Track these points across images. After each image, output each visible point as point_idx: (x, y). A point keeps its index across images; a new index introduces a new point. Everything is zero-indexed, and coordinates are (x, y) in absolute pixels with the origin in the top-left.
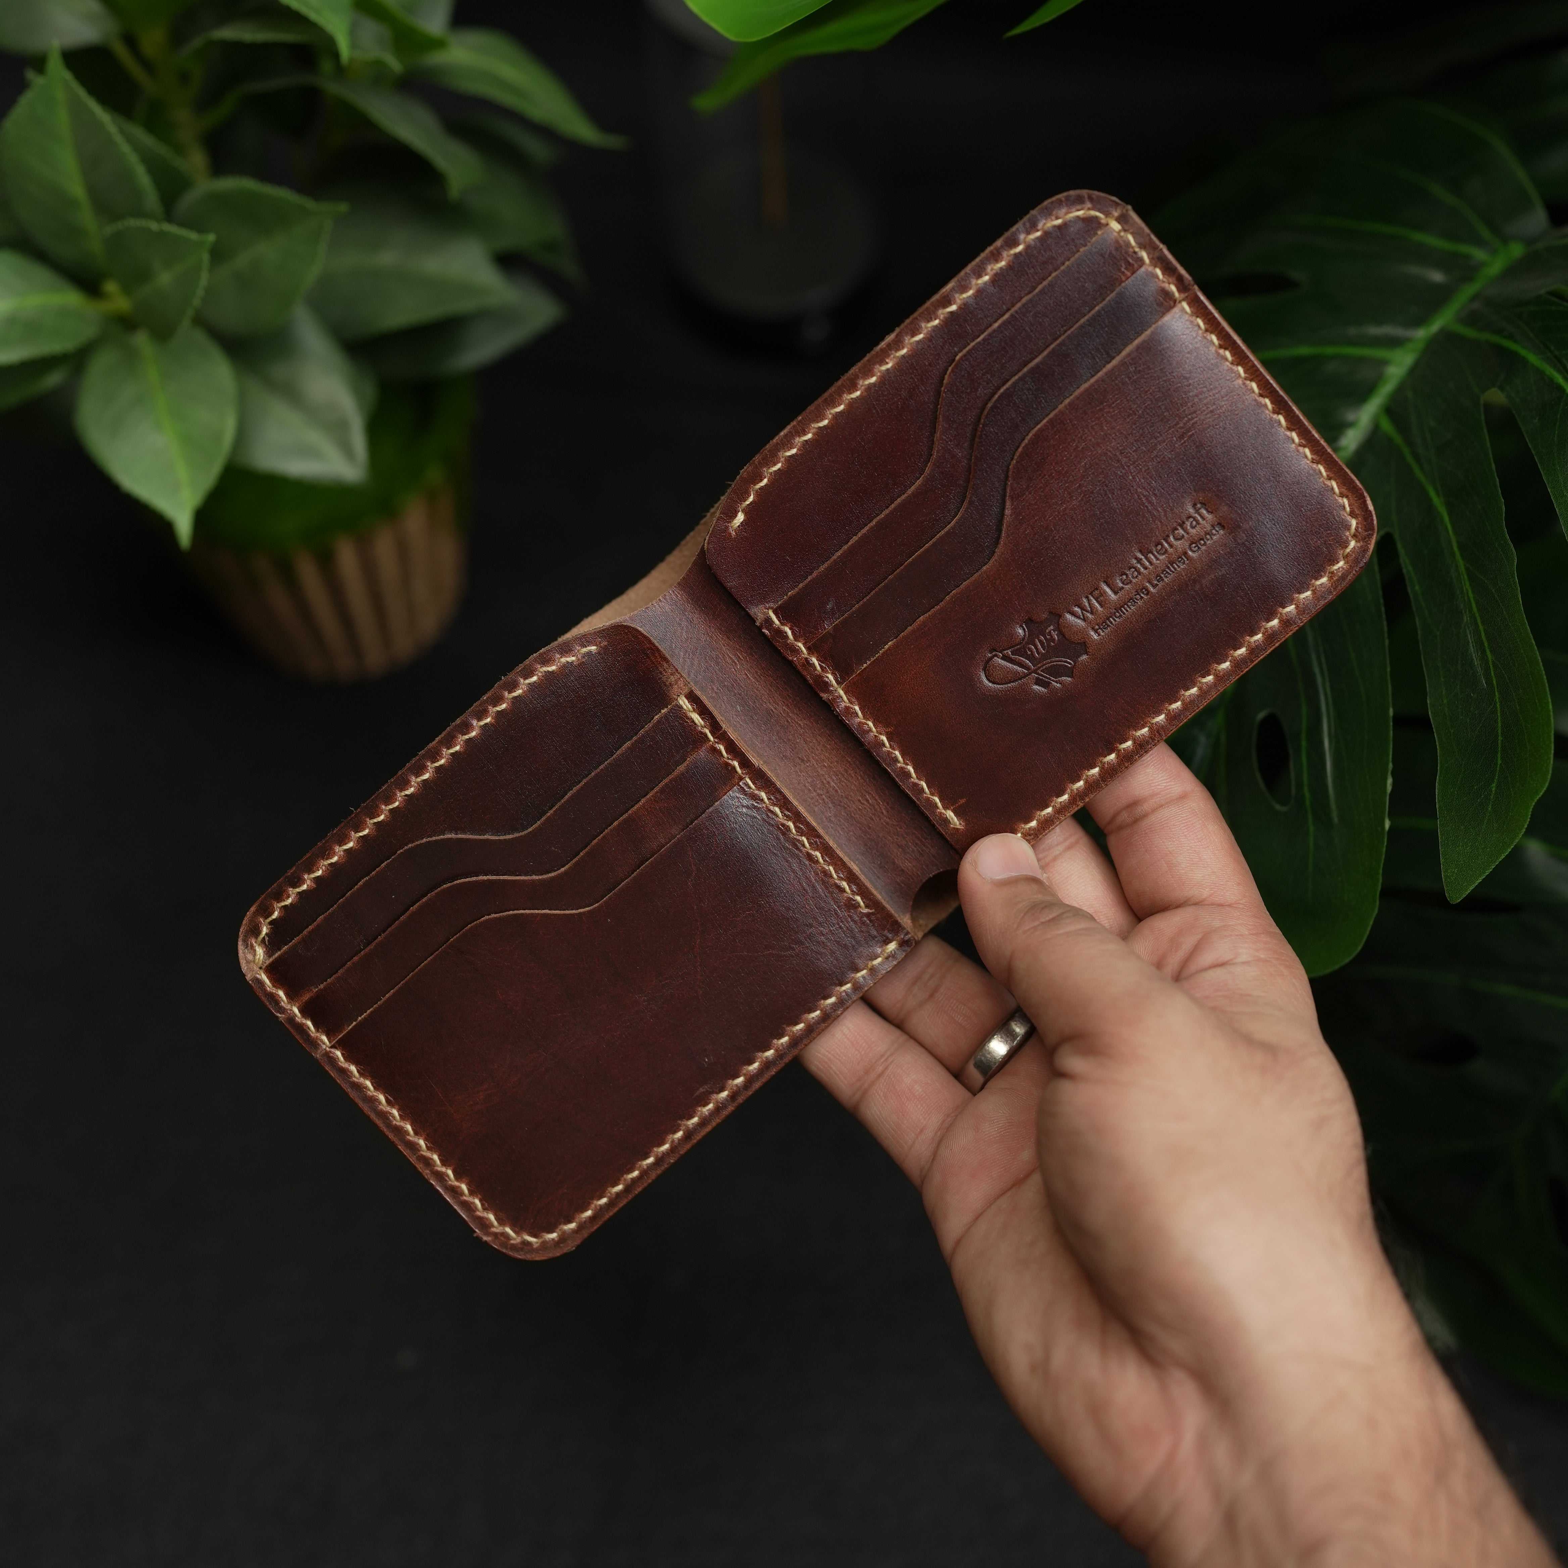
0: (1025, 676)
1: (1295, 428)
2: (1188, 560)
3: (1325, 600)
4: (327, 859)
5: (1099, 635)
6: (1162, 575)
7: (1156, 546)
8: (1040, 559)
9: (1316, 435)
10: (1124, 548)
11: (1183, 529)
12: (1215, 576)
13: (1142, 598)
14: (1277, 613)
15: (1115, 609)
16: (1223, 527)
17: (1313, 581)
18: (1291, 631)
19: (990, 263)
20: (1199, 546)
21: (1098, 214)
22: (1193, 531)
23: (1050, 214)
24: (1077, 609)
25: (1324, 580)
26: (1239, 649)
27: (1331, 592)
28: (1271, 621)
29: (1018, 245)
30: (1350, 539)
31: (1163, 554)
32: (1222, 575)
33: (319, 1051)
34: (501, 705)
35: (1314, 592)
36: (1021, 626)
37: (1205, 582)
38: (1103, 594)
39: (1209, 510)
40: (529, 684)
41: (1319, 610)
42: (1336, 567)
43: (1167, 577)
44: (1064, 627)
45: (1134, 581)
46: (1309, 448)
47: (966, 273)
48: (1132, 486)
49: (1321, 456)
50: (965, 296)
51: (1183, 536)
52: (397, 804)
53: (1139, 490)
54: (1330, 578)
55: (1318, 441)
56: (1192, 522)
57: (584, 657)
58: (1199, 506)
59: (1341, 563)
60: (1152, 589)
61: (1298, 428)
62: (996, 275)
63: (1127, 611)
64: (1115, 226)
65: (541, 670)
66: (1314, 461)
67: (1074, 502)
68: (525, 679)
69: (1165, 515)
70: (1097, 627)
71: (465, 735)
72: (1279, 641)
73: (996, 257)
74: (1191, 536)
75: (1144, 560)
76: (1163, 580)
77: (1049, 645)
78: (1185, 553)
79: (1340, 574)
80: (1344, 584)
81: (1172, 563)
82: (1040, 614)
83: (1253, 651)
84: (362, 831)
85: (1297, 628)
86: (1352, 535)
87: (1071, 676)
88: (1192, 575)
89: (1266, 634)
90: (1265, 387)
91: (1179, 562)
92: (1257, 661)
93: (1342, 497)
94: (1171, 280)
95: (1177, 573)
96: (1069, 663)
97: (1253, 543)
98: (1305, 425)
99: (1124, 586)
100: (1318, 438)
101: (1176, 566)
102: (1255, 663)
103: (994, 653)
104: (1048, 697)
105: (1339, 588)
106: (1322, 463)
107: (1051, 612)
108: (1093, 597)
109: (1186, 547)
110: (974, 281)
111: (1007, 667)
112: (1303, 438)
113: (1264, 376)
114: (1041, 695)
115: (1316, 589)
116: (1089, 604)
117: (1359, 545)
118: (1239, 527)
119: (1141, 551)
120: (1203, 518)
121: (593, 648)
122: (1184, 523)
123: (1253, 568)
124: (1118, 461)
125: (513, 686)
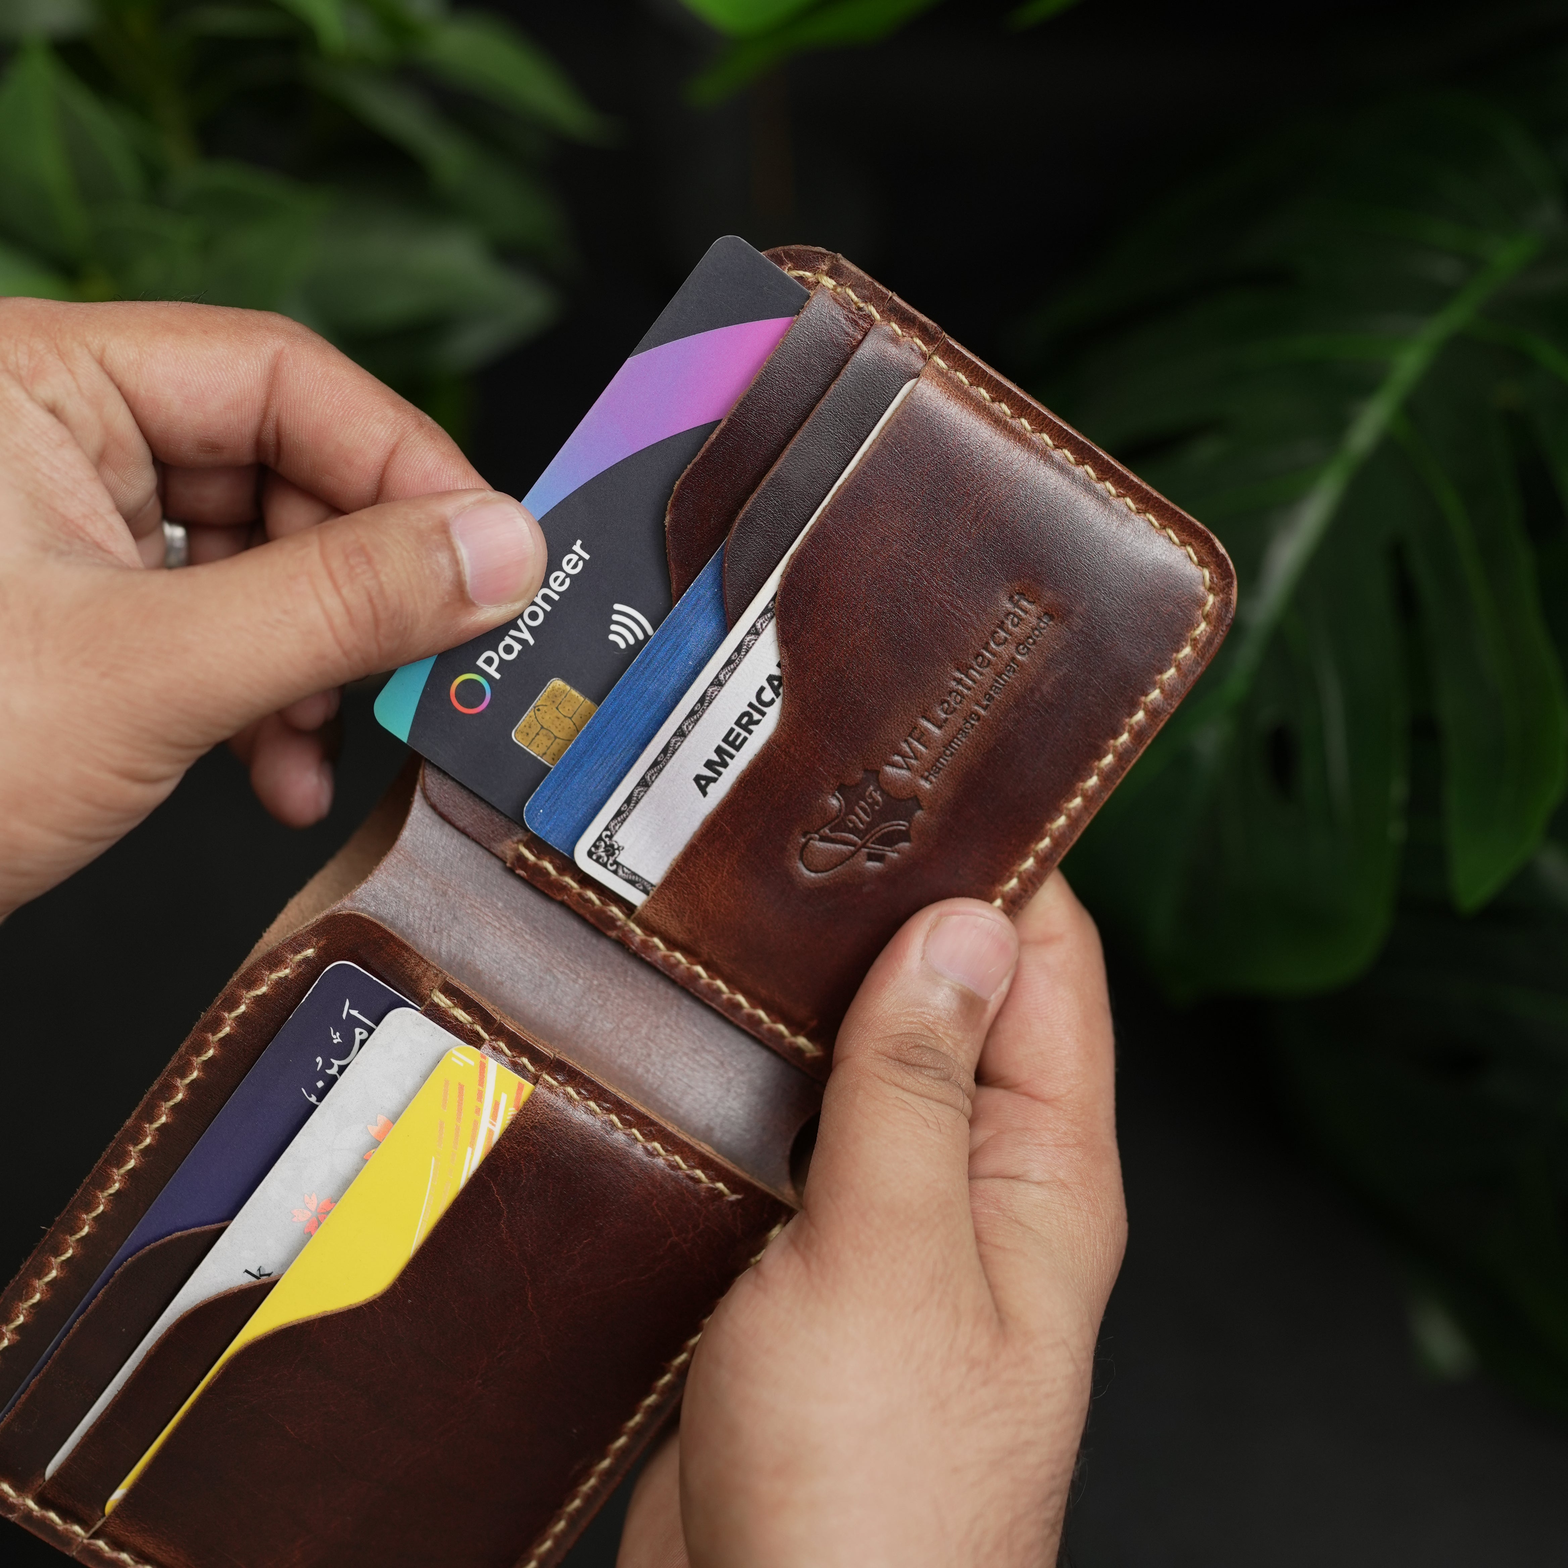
0: (853, 854)
1: (1108, 477)
2: (1018, 666)
3: (1193, 674)
4: (26, 1300)
5: (931, 782)
6: (992, 692)
7: (976, 658)
8: (837, 709)
9: (1135, 480)
10: (938, 671)
11: (1003, 630)
12: (1056, 678)
13: (973, 725)
14: (1139, 705)
15: (944, 747)
16: (1052, 618)
17: (1175, 655)
18: (1162, 721)
20: (1028, 646)
21: (803, 273)
22: (1017, 630)
24: (897, 758)
25: (1187, 651)
26: (1104, 756)
27: (1198, 663)
28: (1134, 715)
30: (1206, 593)
31: (986, 667)
32: (1064, 675)
33: (74, 1547)
34: (206, 1052)
35: (1178, 668)
36: (834, 795)
37: (1045, 688)
38: (925, 732)
39: (1030, 599)
40: (237, 1017)
41: (1190, 688)
42: (1198, 632)
43: (997, 693)
44: (887, 783)
45: (958, 707)
46: (1130, 497)
48: (930, 594)
49: (1147, 503)
51: (1006, 639)
52: (101, 1208)
53: (940, 596)
54: (1194, 647)
55: (1140, 486)
56: (1012, 620)
57: (300, 966)
58: (1016, 597)
59: (1203, 626)
61: (1112, 476)
63: (958, 745)
64: (829, 282)
65: (248, 996)
66: (1140, 511)
68: (230, 1012)
69: (978, 619)
70: (926, 774)
71: (169, 1101)
72: (1150, 737)
74: (1016, 637)
75: (965, 679)
76: (993, 698)
77: (873, 810)
78: (1013, 659)
79: (1204, 639)
80: (1212, 650)
81: (1000, 675)
82: (852, 775)
83: (1122, 757)
84: (64, 1253)
85: (1168, 716)
86: (1208, 587)
88: (1027, 684)
89: (1133, 731)
90: (1059, 436)
91: (1008, 671)
92: (1129, 768)
93: (1185, 546)
94: (911, 332)
95: (1009, 686)
96: (902, 825)
97: (1093, 627)
98: (1119, 470)
99: (948, 716)
100: (1139, 483)
101: (1006, 678)
102: (1127, 770)
103: (808, 836)
104: (886, 872)
105: (1207, 655)
106: (1150, 511)
107: (866, 770)
108: (914, 739)
109: (1012, 652)
111: (828, 849)
112: (1120, 487)
113: (1055, 422)
114: (877, 873)
115: (1179, 663)
116: (910, 748)
117: (1219, 599)
118: (1071, 612)
119: (958, 670)
120: (1026, 612)
121: (310, 952)
122: (1003, 622)
123: (1100, 657)
124: (906, 566)
125: (216, 1024)
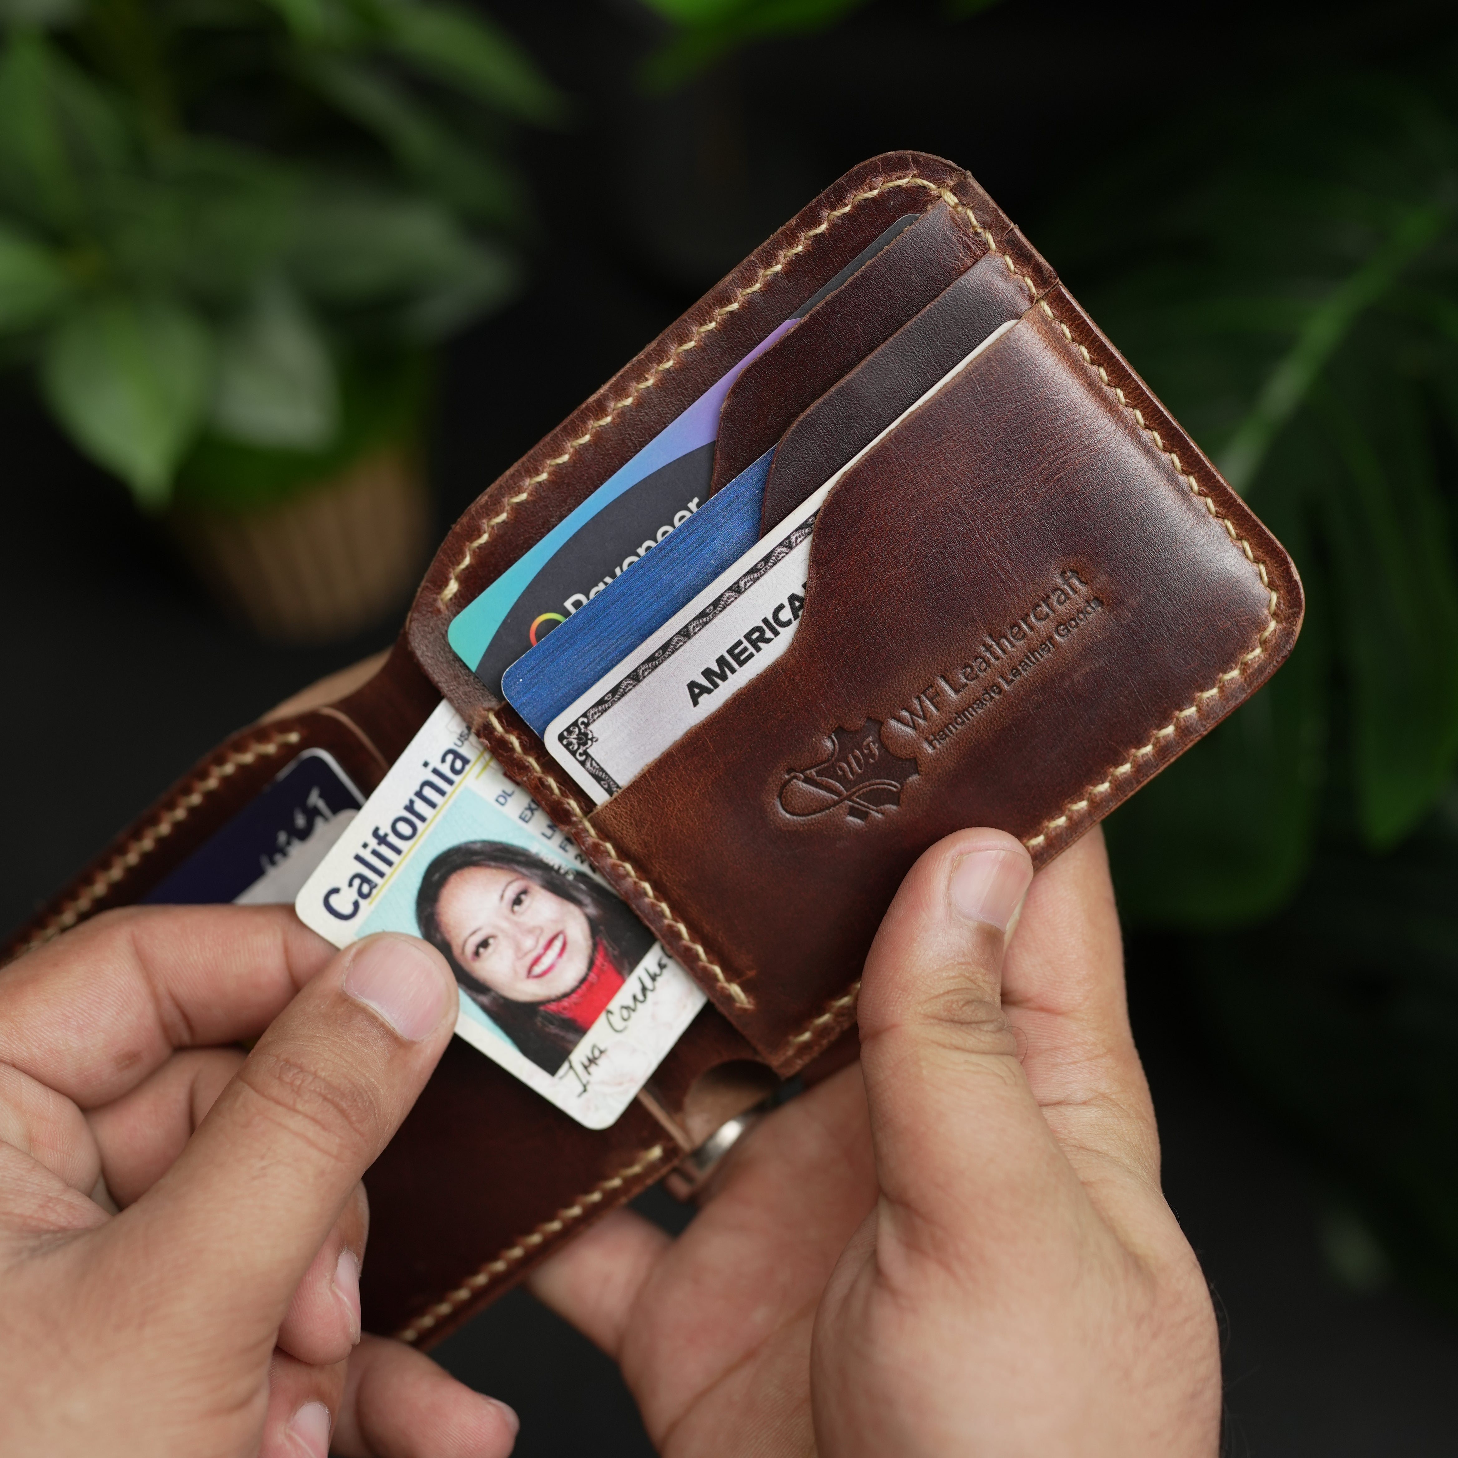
0: (835, 804)
1: (1193, 471)
2: (1054, 647)
3: (1236, 700)
5: (934, 748)
6: (1020, 668)
7: (1012, 628)
8: (854, 646)
10: (969, 631)
11: (1048, 605)
12: (1090, 669)
13: (992, 698)
14: (1172, 718)
15: (956, 713)
16: (1101, 603)
17: (1221, 675)
18: (1191, 741)
19: (782, 249)
20: (1069, 628)
21: (926, 183)
22: (1061, 608)
23: (862, 183)
24: (905, 714)
25: (1235, 673)
26: (1122, 764)
27: (1244, 690)
28: (1163, 728)
29: (820, 224)
30: (1269, 618)
31: (1020, 639)
32: (1100, 668)
35: (1221, 689)
36: (830, 737)
37: (1077, 677)
38: (940, 693)
39: (1083, 579)
41: (1228, 714)
42: (1250, 656)
43: (1025, 670)
44: (888, 737)
45: (981, 675)
46: (1212, 498)
47: (749, 261)
48: (980, 548)
49: (1229, 508)
50: (749, 291)
51: (1048, 614)
53: (989, 553)
54: (1243, 671)
55: (1225, 489)
56: (1059, 596)
58: (1069, 574)
59: (1258, 651)
60: (1005, 686)
61: (1197, 472)
62: (790, 263)
63: (972, 715)
64: (951, 199)
66: (1219, 515)
67: (903, 569)
69: (1024, 587)
70: (932, 737)
72: (1174, 755)
73: (791, 240)
74: (1059, 616)
75: (995, 647)
76: (1020, 674)
77: (867, 763)
78: (1051, 638)
79: (1256, 666)
80: (1262, 679)
81: (1032, 651)
82: (854, 720)
83: (1140, 768)
85: (1199, 738)
86: (1272, 612)
87: (897, 803)
88: (1059, 667)
89: (1158, 745)
90: (1152, 416)
91: (1043, 649)
92: (1145, 782)
93: (1258, 563)
94: (1025, 271)
95: (1039, 665)
96: (893, 785)
97: (1142, 624)
98: (1207, 467)
99: (968, 682)
100: (1225, 485)
101: (1038, 656)
102: (1143, 784)
103: (792, 774)
104: (866, 831)
105: (1255, 684)
106: (1230, 517)
107: (869, 718)
108: (927, 697)
109: (1051, 630)
110: (761, 272)
111: (810, 793)
112: (1204, 485)
113: (1152, 401)
114: (856, 830)
115: (1224, 685)
116: (921, 706)
117: (1280, 626)
118: (1122, 602)
119: (991, 635)
120: (1075, 591)
122: (1048, 597)
123: (1141, 658)
124: (961, 513)
